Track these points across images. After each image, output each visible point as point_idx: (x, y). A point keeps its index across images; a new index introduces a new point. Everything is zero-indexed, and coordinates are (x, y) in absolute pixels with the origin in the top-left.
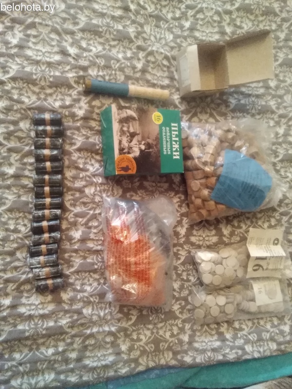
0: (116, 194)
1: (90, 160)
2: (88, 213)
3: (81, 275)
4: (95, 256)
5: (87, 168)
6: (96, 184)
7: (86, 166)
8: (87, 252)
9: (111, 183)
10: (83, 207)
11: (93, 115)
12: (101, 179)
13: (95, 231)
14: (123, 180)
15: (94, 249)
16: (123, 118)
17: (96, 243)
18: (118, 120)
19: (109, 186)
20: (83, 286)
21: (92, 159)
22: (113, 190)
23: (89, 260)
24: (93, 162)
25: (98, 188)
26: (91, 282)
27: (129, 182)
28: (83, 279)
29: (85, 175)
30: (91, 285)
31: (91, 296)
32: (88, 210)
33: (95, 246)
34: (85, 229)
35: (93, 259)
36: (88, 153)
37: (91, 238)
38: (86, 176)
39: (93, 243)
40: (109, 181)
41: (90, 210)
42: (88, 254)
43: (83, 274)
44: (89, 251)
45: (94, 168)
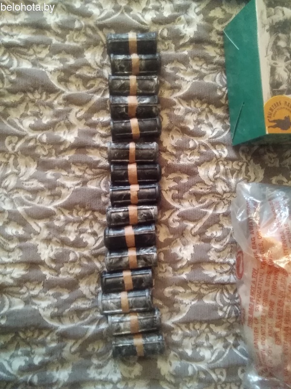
0: (253, 177)
1: (207, 117)
2: (205, 214)
3: (194, 328)
4: (218, 294)
5: (202, 130)
6: (218, 160)
7: (199, 126)
8: (205, 286)
9: (244, 159)
10: (194, 203)
11: (210, 35)
12: (226, 150)
13: (217, 246)
14: (265, 153)
15: (217, 280)
16: (277, 23)
17: (219, 269)
18: (267, 27)
19: (240, 164)
20: (198, 350)
21: (209, 115)
22: (247, 171)
23: (207, 301)
24: (211, 119)
25: (222, 168)
26: (211, 342)
27: (275, 156)
28: (198, 336)
29: (197, 143)
30: (211, 347)
31: (213, 369)
32: (203, 208)
33: (218, 274)
34: (198, 244)
35: (215, 299)
36: (202, 104)
37: (211, 259)
38: (199, 145)
39: (215, 269)
40: (241, 154)
41: (208, 207)
42: (206, 289)
43: (197, 327)
44: (207, 283)
45: (213, 131)
